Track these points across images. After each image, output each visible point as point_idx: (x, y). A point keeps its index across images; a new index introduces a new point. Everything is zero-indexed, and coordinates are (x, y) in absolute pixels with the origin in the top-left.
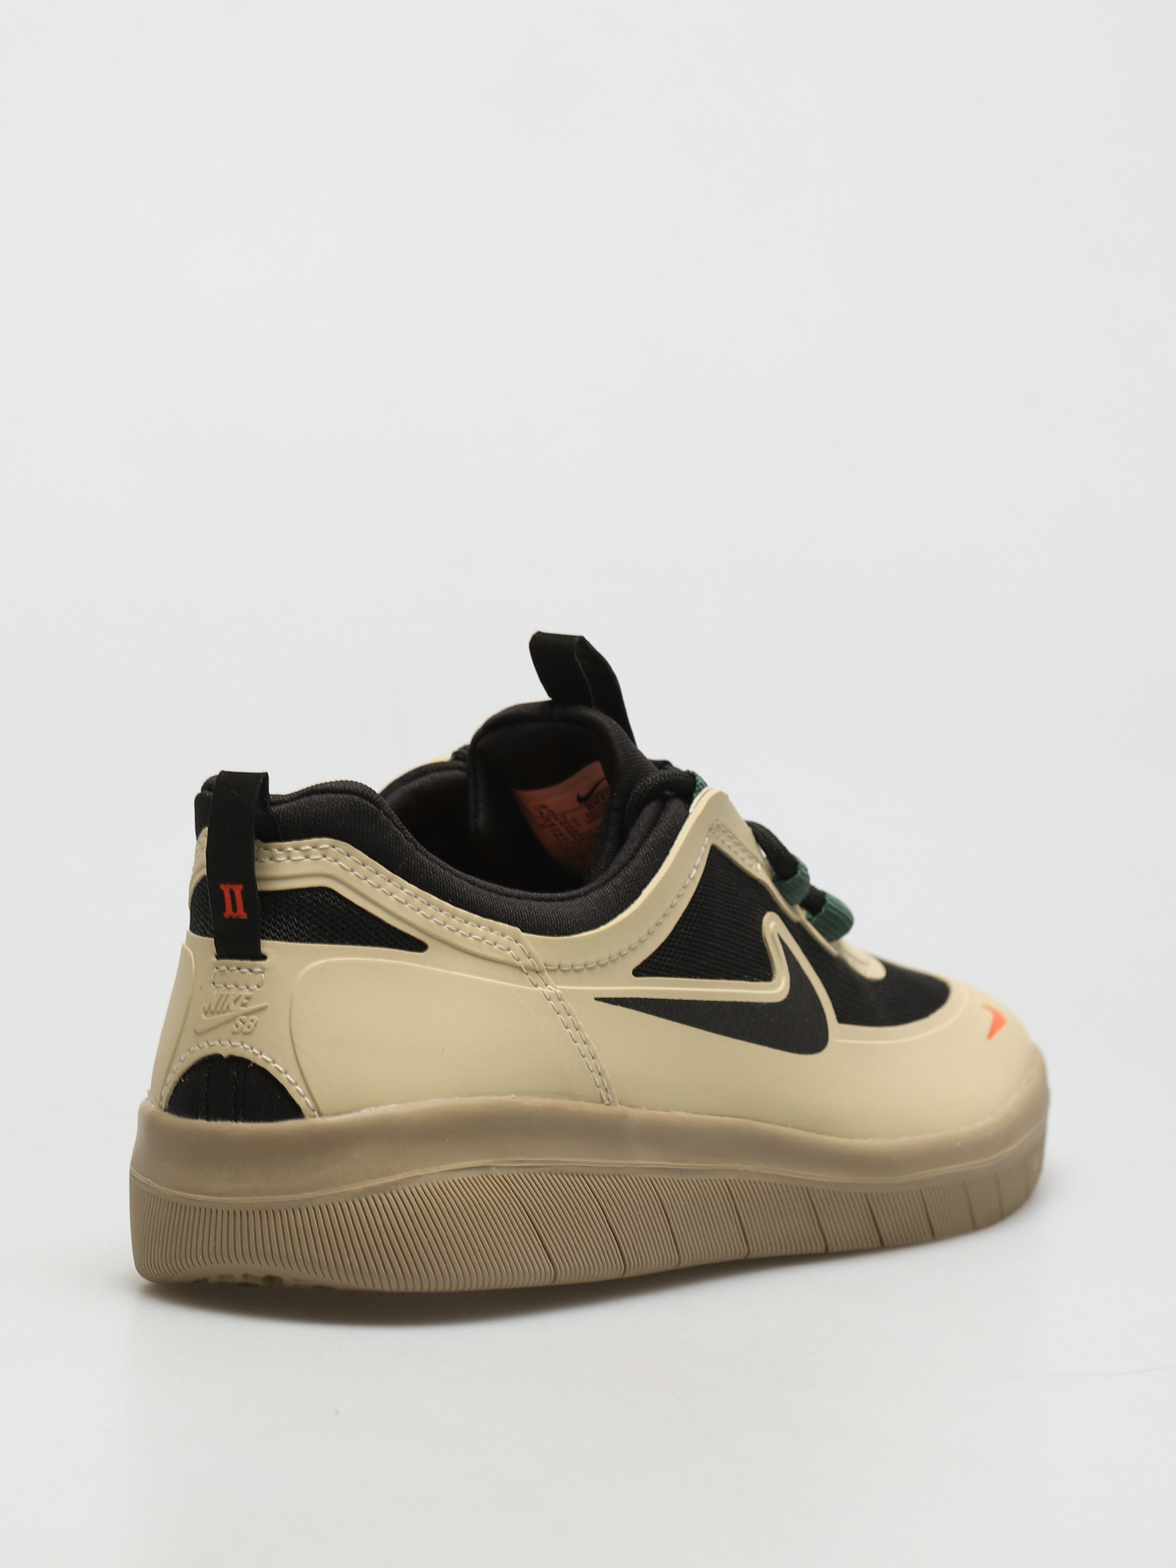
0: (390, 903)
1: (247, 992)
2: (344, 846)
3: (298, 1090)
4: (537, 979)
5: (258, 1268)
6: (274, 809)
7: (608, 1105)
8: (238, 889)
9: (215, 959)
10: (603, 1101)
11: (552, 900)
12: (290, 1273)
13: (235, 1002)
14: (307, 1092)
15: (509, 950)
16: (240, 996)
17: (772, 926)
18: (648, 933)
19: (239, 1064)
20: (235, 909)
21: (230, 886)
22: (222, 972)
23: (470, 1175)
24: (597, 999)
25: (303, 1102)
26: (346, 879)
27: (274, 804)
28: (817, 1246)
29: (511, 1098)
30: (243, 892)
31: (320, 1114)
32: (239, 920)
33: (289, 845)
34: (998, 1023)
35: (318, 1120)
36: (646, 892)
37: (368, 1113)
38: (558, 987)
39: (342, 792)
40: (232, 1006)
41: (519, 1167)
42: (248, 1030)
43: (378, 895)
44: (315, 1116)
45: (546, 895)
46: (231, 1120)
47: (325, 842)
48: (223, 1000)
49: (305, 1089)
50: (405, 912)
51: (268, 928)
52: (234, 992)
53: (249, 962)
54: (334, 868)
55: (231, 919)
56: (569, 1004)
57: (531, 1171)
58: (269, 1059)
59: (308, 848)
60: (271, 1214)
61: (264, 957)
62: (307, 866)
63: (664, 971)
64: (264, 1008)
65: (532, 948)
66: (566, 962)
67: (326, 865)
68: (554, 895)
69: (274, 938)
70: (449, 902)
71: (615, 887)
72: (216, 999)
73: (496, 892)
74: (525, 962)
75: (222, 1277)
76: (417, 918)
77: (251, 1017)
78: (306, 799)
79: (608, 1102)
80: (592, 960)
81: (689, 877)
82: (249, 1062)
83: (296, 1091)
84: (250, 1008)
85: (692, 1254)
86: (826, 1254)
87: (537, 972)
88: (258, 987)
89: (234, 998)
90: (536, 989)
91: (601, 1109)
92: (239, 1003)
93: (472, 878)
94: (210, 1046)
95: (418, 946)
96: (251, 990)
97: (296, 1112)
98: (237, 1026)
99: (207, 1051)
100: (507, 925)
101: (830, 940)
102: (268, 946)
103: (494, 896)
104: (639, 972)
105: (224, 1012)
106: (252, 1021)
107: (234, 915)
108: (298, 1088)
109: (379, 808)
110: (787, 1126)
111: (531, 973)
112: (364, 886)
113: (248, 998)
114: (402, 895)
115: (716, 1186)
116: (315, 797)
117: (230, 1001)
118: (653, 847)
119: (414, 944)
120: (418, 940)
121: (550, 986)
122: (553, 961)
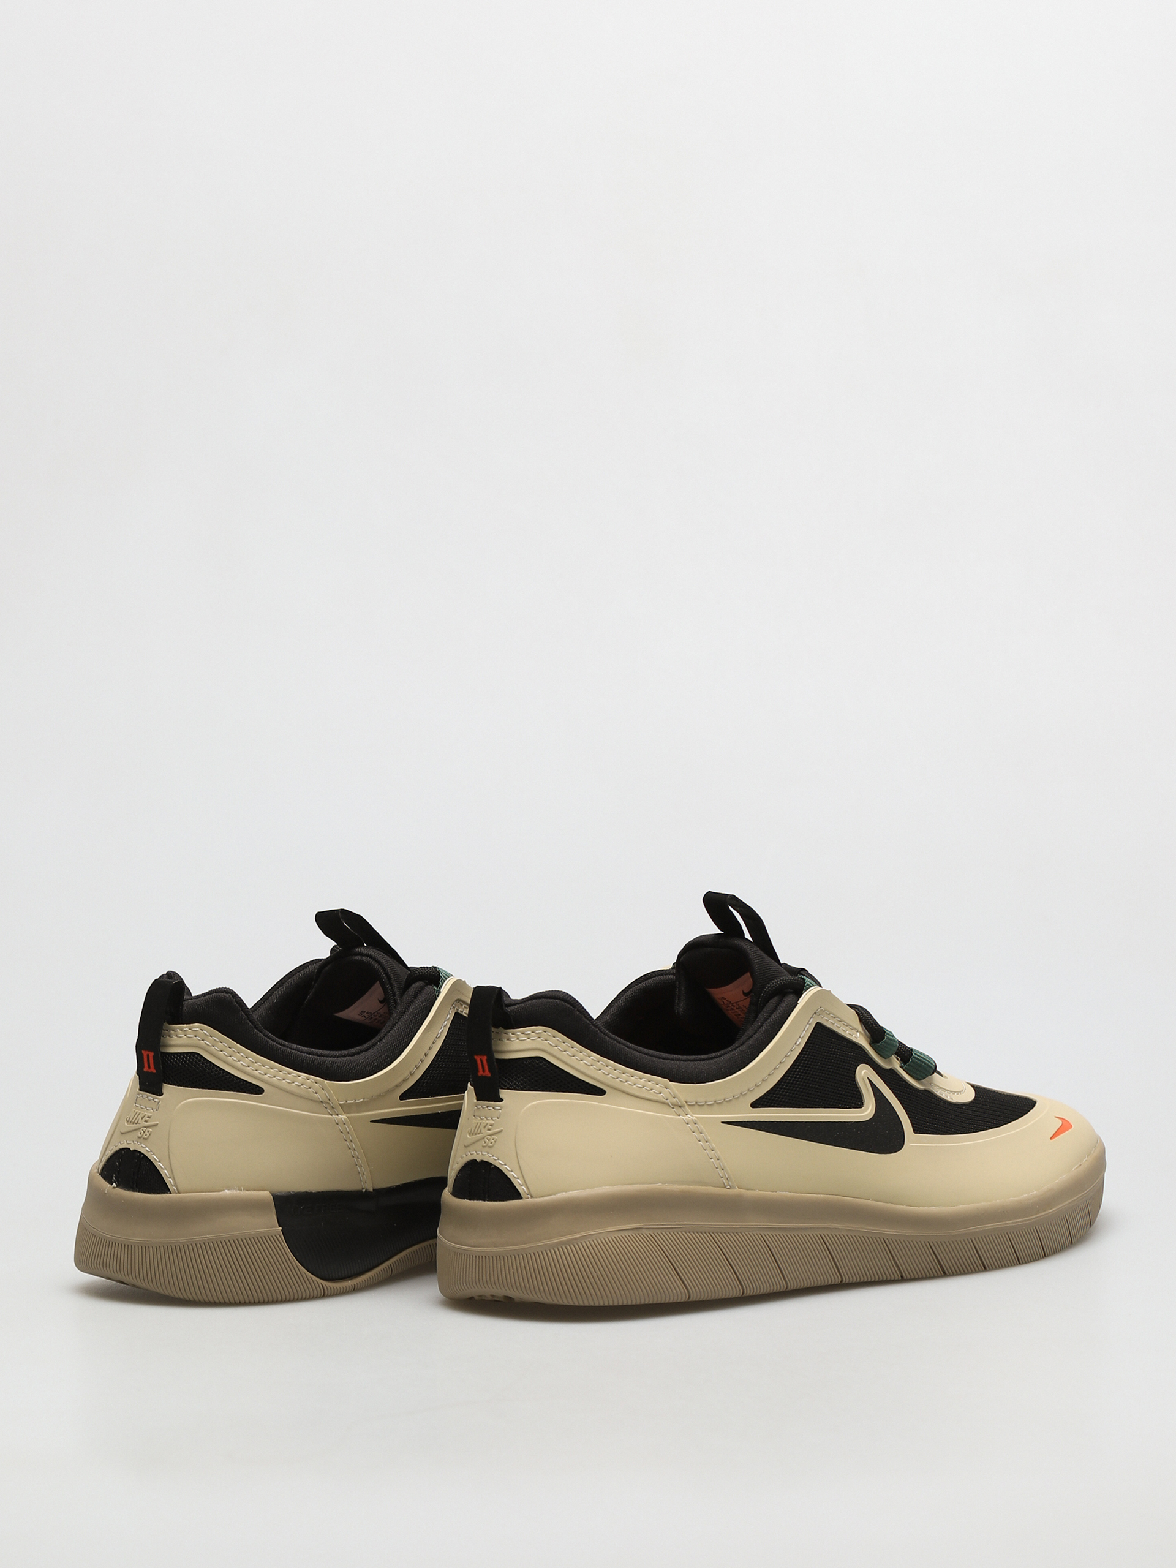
0: (581, 1066)
1: (491, 1122)
2: (551, 1031)
3: (518, 1182)
4: (680, 1111)
5: (500, 1292)
6: (509, 1009)
7: (729, 1189)
8: (485, 1058)
9: (475, 1101)
10: (725, 1187)
11: (697, 1060)
12: (517, 1294)
13: (484, 1127)
14: (524, 1183)
15: (660, 1093)
16: (487, 1124)
17: (864, 1073)
18: (763, 1080)
19: (486, 1164)
20: (484, 1071)
21: (480, 1057)
22: (479, 1109)
23: (627, 1233)
24: (723, 1122)
25: (522, 1189)
26: (552, 1052)
27: (508, 1005)
28: (894, 1276)
29: (657, 1186)
30: (487, 1060)
31: (532, 1197)
32: (486, 1077)
33: (518, 1031)
34: (1065, 1126)
35: (530, 1200)
36: (762, 1055)
37: (561, 1196)
38: (694, 1115)
39: (550, 998)
40: (482, 1131)
41: (663, 1228)
42: (491, 1145)
43: (573, 1061)
44: (528, 1198)
45: (693, 1057)
46: (482, 1200)
47: (540, 1029)
48: (478, 1126)
49: (523, 1181)
50: (591, 1071)
51: (506, 1082)
52: (485, 1121)
53: (493, 1103)
54: (545, 1045)
55: (482, 1076)
56: (701, 1127)
57: (670, 1230)
58: (503, 1163)
59: (529, 1032)
60: (502, 1258)
61: (501, 1100)
62: (528, 1044)
63: (775, 1103)
64: (502, 1131)
65: (676, 1092)
66: (701, 1100)
67: (540, 1043)
68: (699, 1057)
69: (508, 1089)
70: (620, 1064)
71: (741, 1051)
72: (475, 1125)
73: (656, 1057)
74: (671, 1100)
75: (481, 1296)
76: (599, 1075)
77: (493, 1137)
78: (530, 1002)
79: (729, 1187)
80: (720, 1098)
81: (796, 1044)
82: (492, 1164)
83: (518, 1183)
84: (493, 1131)
85: (796, 1281)
86: (902, 1279)
87: (680, 1107)
88: (498, 1118)
89: (484, 1125)
90: (679, 1117)
91: (724, 1191)
92: (486, 1128)
93: (639, 1048)
94: (471, 1154)
95: (600, 1092)
96: (493, 1120)
97: (517, 1195)
98: (485, 1142)
99: (471, 1158)
100: (659, 1078)
101: (918, 1079)
102: (504, 1093)
103: (654, 1059)
104: (755, 1105)
105: (479, 1134)
106: (493, 1139)
107: (484, 1074)
108: (518, 1180)
109: (574, 1007)
110: (869, 1200)
111: (676, 1107)
112: (564, 1056)
113: (491, 1125)
114: (588, 1061)
115: (814, 1239)
116: (534, 1001)
117: (482, 1127)
118: (770, 1025)
119: (596, 1091)
120: (600, 1088)
121: (689, 1116)
122: (692, 1099)
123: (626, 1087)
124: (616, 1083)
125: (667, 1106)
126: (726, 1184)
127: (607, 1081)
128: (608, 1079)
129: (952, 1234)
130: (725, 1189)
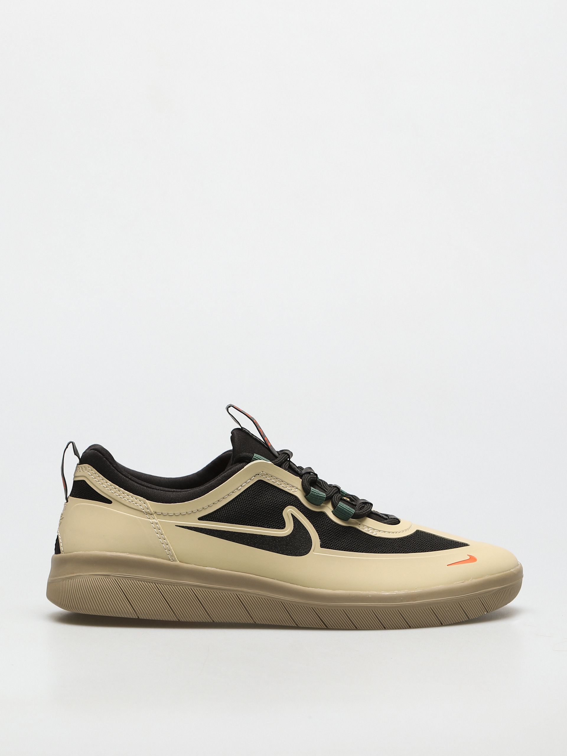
0: (101, 487)
2: (90, 468)
3: (61, 545)
4: (151, 516)
15: (141, 506)
17: (289, 512)
25: (61, 548)
26: (89, 478)
28: (291, 624)
31: (64, 553)
37: (74, 553)
38: (158, 520)
43: (97, 484)
44: (62, 553)
47: (87, 466)
50: (106, 490)
54: (87, 474)
56: (161, 526)
58: (59, 535)
59: (83, 467)
61: (68, 502)
62: (81, 473)
63: (214, 520)
64: (64, 517)
65: (149, 506)
66: (166, 512)
67: (85, 473)
69: (71, 496)
74: (146, 510)
76: (110, 493)
79: (172, 560)
80: (178, 513)
81: (237, 489)
86: (298, 627)
87: (151, 514)
88: (64, 511)
90: (149, 520)
91: (168, 562)
95: (110, 502)
100: (142, 498)
101: (345, 520)
102: (69, 498)
104: (200, 519)
111: (148, 514)
112: (94, 481)
119: (108, 501)
120: (109, 500)
121: (154, 520)
122: (159, 511)
123: (122, 501)
124: (118, 498)
125: (143, 513)
126: (170, 559)
127: (113, 497)
128: (114, 496)
129: (328, 605)
130: (170, 561)
